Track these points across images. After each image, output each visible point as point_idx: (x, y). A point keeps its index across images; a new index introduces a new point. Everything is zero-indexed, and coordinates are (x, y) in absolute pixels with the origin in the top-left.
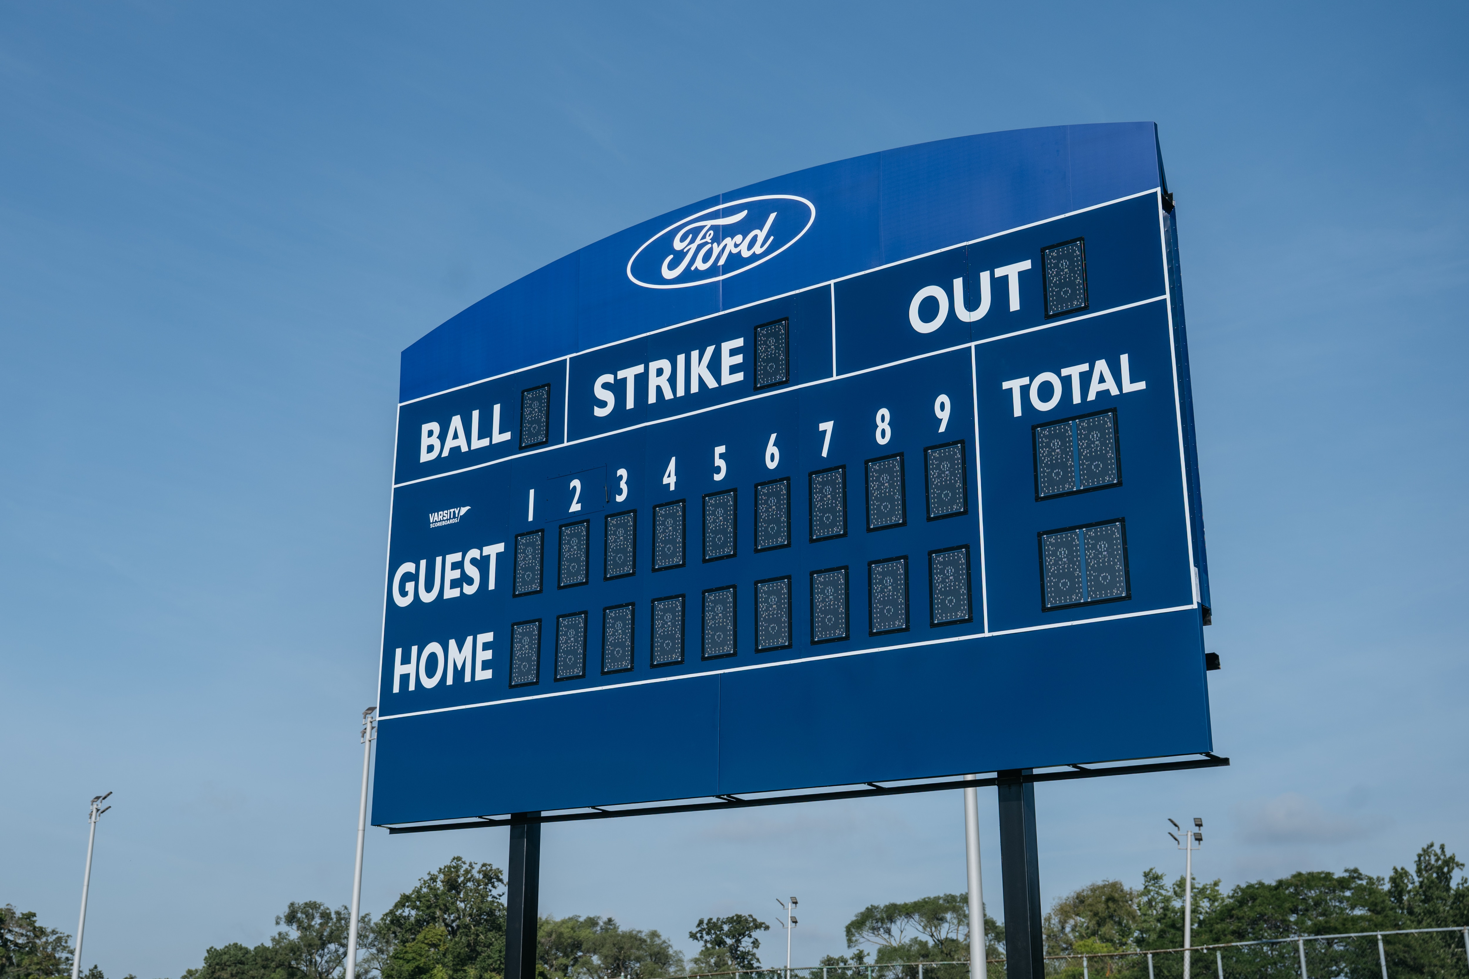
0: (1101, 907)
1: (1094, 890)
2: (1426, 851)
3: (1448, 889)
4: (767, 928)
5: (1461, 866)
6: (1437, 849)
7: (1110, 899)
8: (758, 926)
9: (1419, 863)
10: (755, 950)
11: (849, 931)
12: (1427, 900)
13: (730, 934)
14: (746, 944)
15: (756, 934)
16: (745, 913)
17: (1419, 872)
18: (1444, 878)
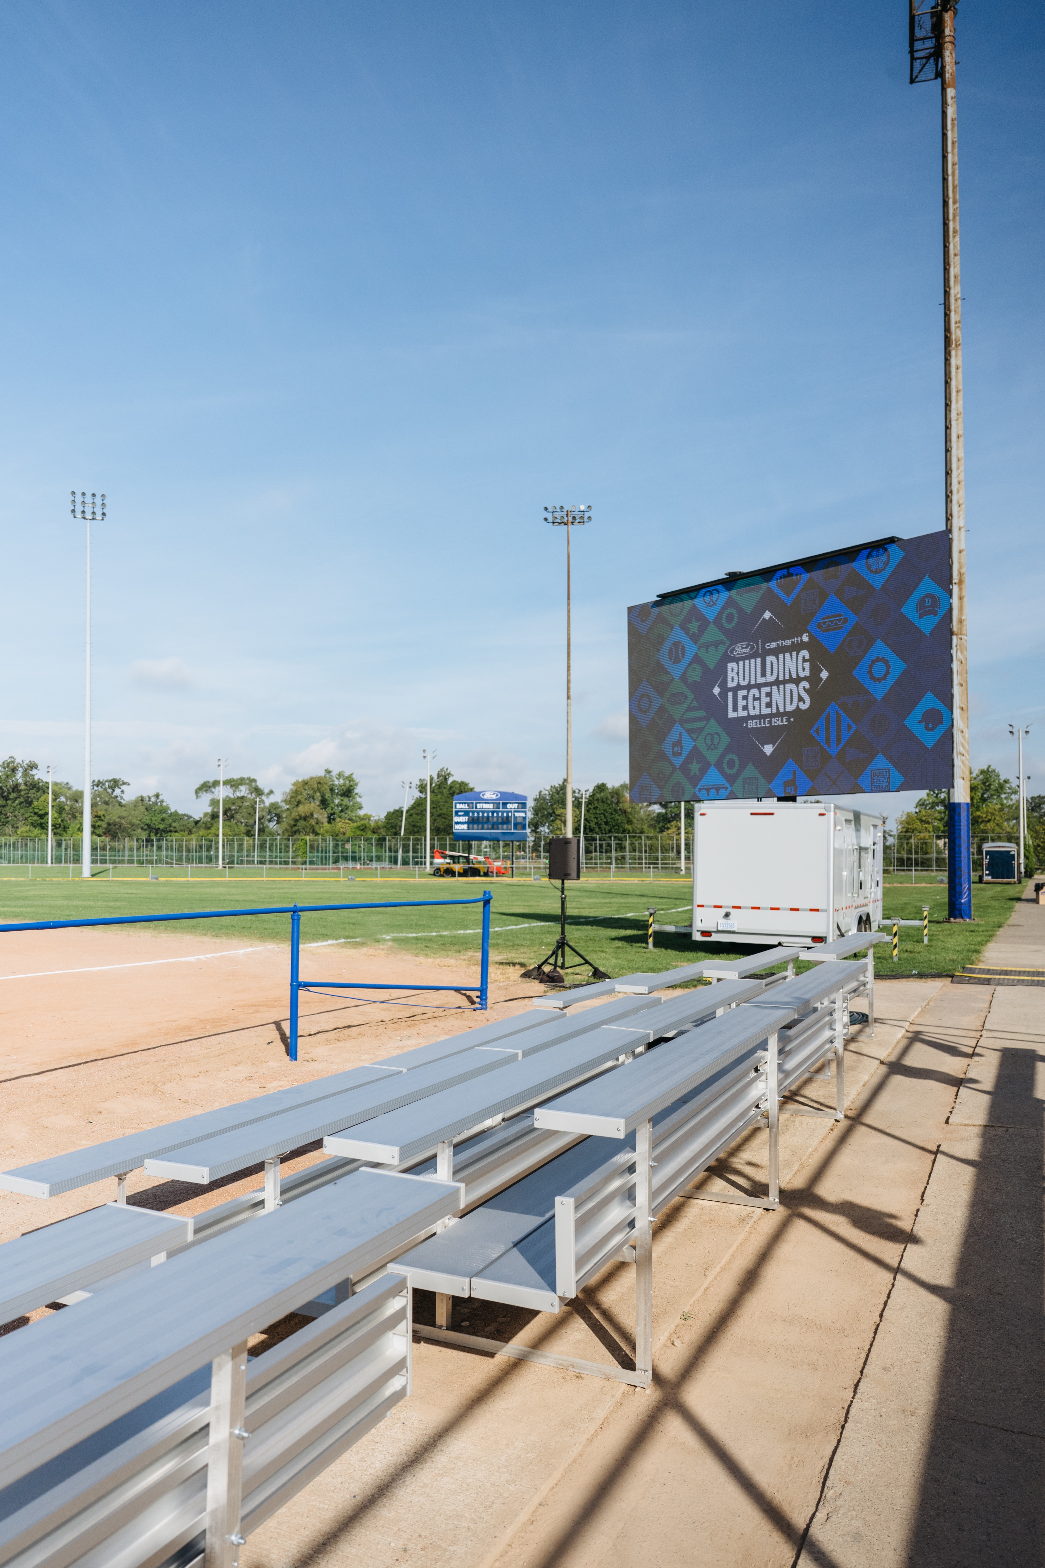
0: (316, 786)
1: (312, 778)
2: (442, 770)
3: (447, 783)
4: (129, 784)
5: (452, 776)
6: (445, 769)
7: (319, 783)
8: (124, 783)
9: (438, 774)
10: (122, 795)
11: (197, 792)
12: (440, 788)
13: (110, 787)
14: (117, 792)
15: (124, 787)
16: (117, 777)
17: (438, 778)
18: (446, 779)
